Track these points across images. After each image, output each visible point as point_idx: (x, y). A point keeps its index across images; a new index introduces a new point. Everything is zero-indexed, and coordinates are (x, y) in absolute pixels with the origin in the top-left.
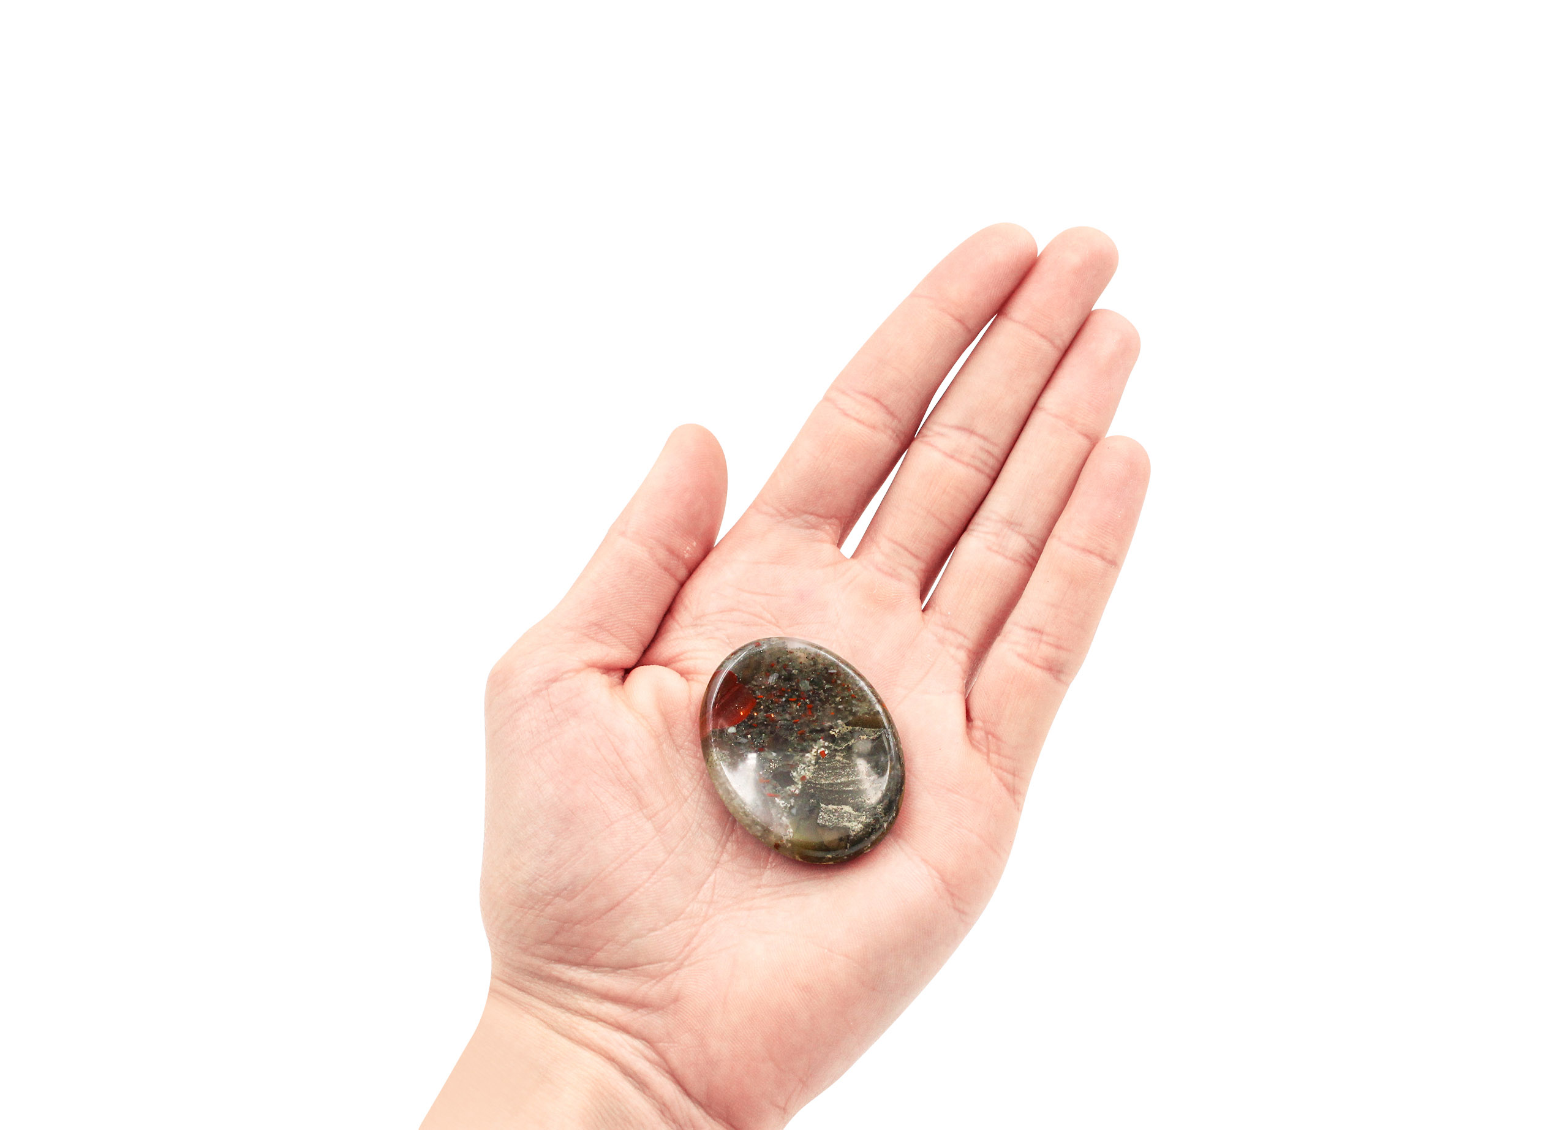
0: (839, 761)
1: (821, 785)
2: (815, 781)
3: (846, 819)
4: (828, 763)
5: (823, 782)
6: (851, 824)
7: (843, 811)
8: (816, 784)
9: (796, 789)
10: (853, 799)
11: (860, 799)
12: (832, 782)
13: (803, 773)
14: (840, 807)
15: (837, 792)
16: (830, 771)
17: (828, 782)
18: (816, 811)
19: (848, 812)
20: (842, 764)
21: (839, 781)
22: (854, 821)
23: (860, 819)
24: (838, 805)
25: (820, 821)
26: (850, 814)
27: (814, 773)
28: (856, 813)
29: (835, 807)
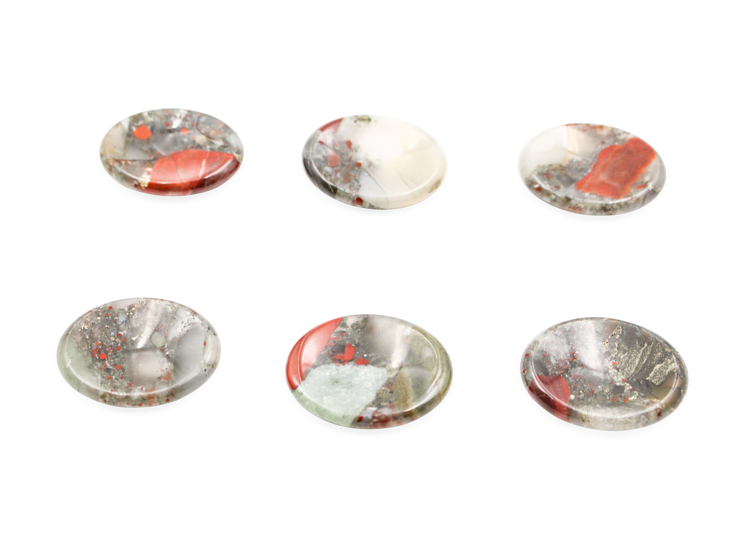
0: (624, 357)
1: (634, 373)
2: (629, 375)
3: (664, 370)
4: (621, 363)
5: (632, 372)
6: (669, 369)
7: (658, 369)
8: (632, 375)
9: (628, 387)
10: (653, 361)
11: (656, 358)
12: (635, 367)
13: (620, 379)
14: (654, 370)
15: (643, 367)
16: (628, 365)
17: (634, 369)
18: (650, 384)
19: (661, 367)
20: (627, 356)
21: (637, 363)
22: (668, 366)
23: (669, 363)
24: (652, 371)
25: (658, 384)
26: (662, 366)
27: (623, 374)
28: (663, 363)
29: (653, 372)
